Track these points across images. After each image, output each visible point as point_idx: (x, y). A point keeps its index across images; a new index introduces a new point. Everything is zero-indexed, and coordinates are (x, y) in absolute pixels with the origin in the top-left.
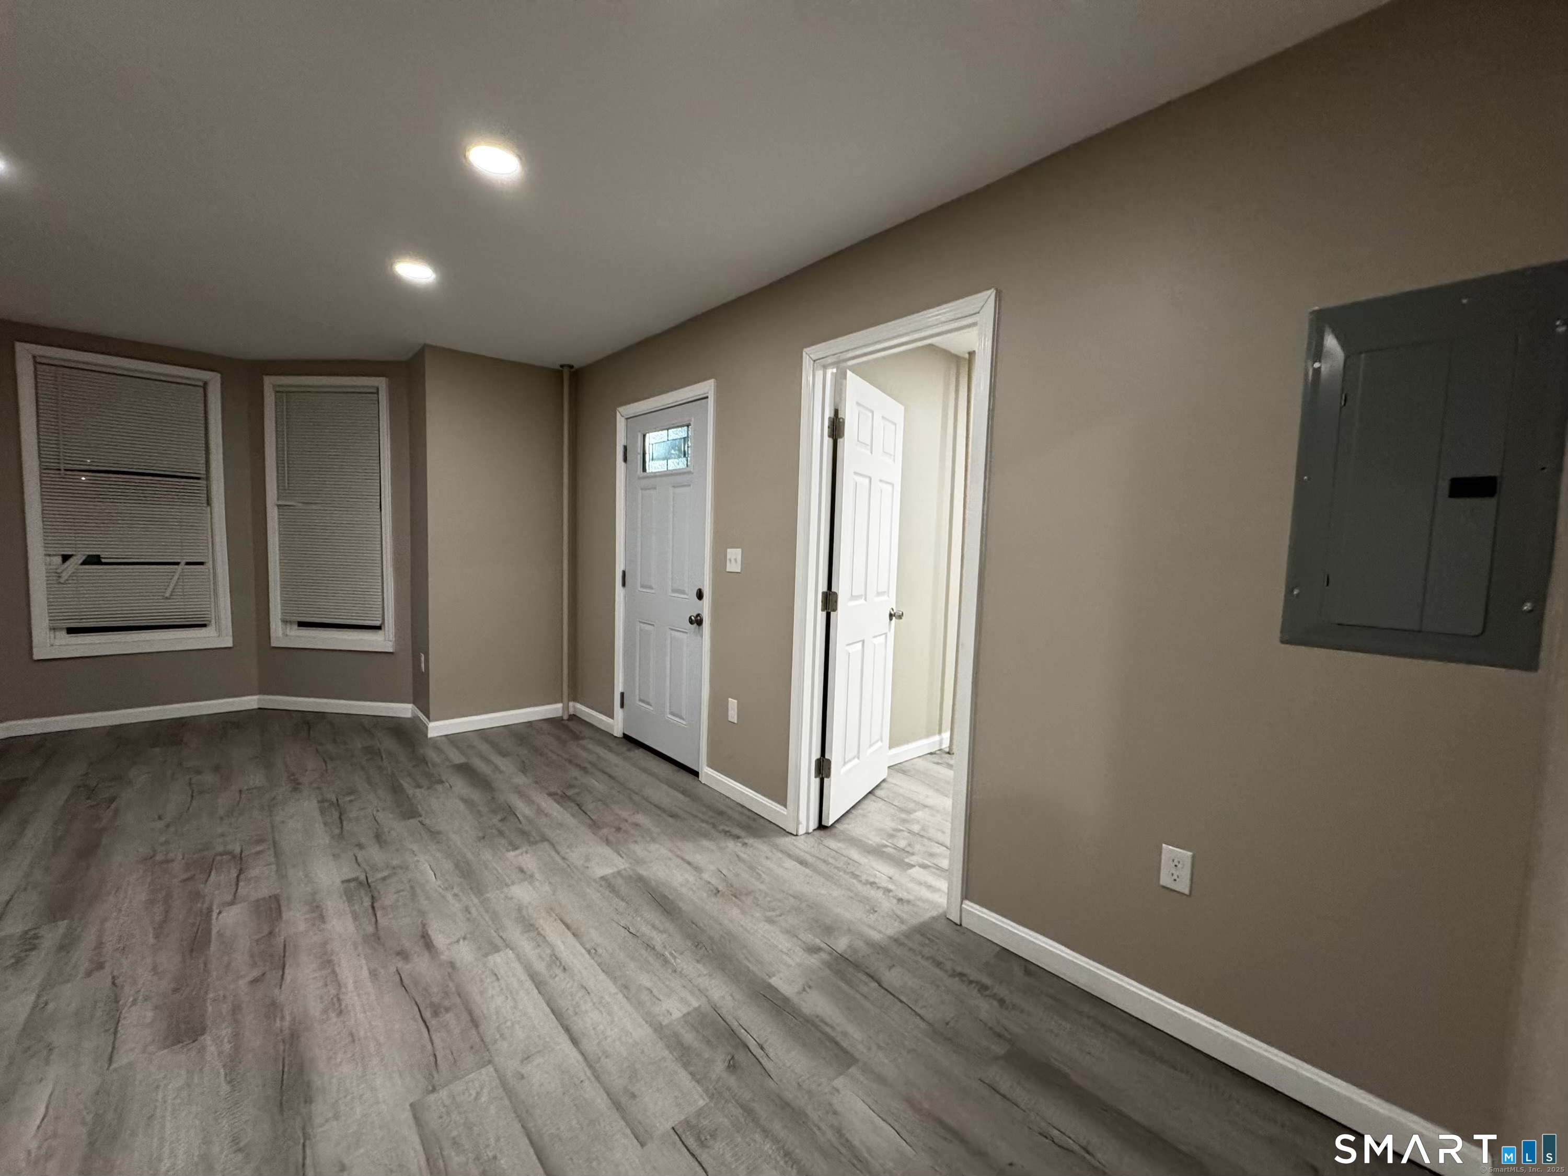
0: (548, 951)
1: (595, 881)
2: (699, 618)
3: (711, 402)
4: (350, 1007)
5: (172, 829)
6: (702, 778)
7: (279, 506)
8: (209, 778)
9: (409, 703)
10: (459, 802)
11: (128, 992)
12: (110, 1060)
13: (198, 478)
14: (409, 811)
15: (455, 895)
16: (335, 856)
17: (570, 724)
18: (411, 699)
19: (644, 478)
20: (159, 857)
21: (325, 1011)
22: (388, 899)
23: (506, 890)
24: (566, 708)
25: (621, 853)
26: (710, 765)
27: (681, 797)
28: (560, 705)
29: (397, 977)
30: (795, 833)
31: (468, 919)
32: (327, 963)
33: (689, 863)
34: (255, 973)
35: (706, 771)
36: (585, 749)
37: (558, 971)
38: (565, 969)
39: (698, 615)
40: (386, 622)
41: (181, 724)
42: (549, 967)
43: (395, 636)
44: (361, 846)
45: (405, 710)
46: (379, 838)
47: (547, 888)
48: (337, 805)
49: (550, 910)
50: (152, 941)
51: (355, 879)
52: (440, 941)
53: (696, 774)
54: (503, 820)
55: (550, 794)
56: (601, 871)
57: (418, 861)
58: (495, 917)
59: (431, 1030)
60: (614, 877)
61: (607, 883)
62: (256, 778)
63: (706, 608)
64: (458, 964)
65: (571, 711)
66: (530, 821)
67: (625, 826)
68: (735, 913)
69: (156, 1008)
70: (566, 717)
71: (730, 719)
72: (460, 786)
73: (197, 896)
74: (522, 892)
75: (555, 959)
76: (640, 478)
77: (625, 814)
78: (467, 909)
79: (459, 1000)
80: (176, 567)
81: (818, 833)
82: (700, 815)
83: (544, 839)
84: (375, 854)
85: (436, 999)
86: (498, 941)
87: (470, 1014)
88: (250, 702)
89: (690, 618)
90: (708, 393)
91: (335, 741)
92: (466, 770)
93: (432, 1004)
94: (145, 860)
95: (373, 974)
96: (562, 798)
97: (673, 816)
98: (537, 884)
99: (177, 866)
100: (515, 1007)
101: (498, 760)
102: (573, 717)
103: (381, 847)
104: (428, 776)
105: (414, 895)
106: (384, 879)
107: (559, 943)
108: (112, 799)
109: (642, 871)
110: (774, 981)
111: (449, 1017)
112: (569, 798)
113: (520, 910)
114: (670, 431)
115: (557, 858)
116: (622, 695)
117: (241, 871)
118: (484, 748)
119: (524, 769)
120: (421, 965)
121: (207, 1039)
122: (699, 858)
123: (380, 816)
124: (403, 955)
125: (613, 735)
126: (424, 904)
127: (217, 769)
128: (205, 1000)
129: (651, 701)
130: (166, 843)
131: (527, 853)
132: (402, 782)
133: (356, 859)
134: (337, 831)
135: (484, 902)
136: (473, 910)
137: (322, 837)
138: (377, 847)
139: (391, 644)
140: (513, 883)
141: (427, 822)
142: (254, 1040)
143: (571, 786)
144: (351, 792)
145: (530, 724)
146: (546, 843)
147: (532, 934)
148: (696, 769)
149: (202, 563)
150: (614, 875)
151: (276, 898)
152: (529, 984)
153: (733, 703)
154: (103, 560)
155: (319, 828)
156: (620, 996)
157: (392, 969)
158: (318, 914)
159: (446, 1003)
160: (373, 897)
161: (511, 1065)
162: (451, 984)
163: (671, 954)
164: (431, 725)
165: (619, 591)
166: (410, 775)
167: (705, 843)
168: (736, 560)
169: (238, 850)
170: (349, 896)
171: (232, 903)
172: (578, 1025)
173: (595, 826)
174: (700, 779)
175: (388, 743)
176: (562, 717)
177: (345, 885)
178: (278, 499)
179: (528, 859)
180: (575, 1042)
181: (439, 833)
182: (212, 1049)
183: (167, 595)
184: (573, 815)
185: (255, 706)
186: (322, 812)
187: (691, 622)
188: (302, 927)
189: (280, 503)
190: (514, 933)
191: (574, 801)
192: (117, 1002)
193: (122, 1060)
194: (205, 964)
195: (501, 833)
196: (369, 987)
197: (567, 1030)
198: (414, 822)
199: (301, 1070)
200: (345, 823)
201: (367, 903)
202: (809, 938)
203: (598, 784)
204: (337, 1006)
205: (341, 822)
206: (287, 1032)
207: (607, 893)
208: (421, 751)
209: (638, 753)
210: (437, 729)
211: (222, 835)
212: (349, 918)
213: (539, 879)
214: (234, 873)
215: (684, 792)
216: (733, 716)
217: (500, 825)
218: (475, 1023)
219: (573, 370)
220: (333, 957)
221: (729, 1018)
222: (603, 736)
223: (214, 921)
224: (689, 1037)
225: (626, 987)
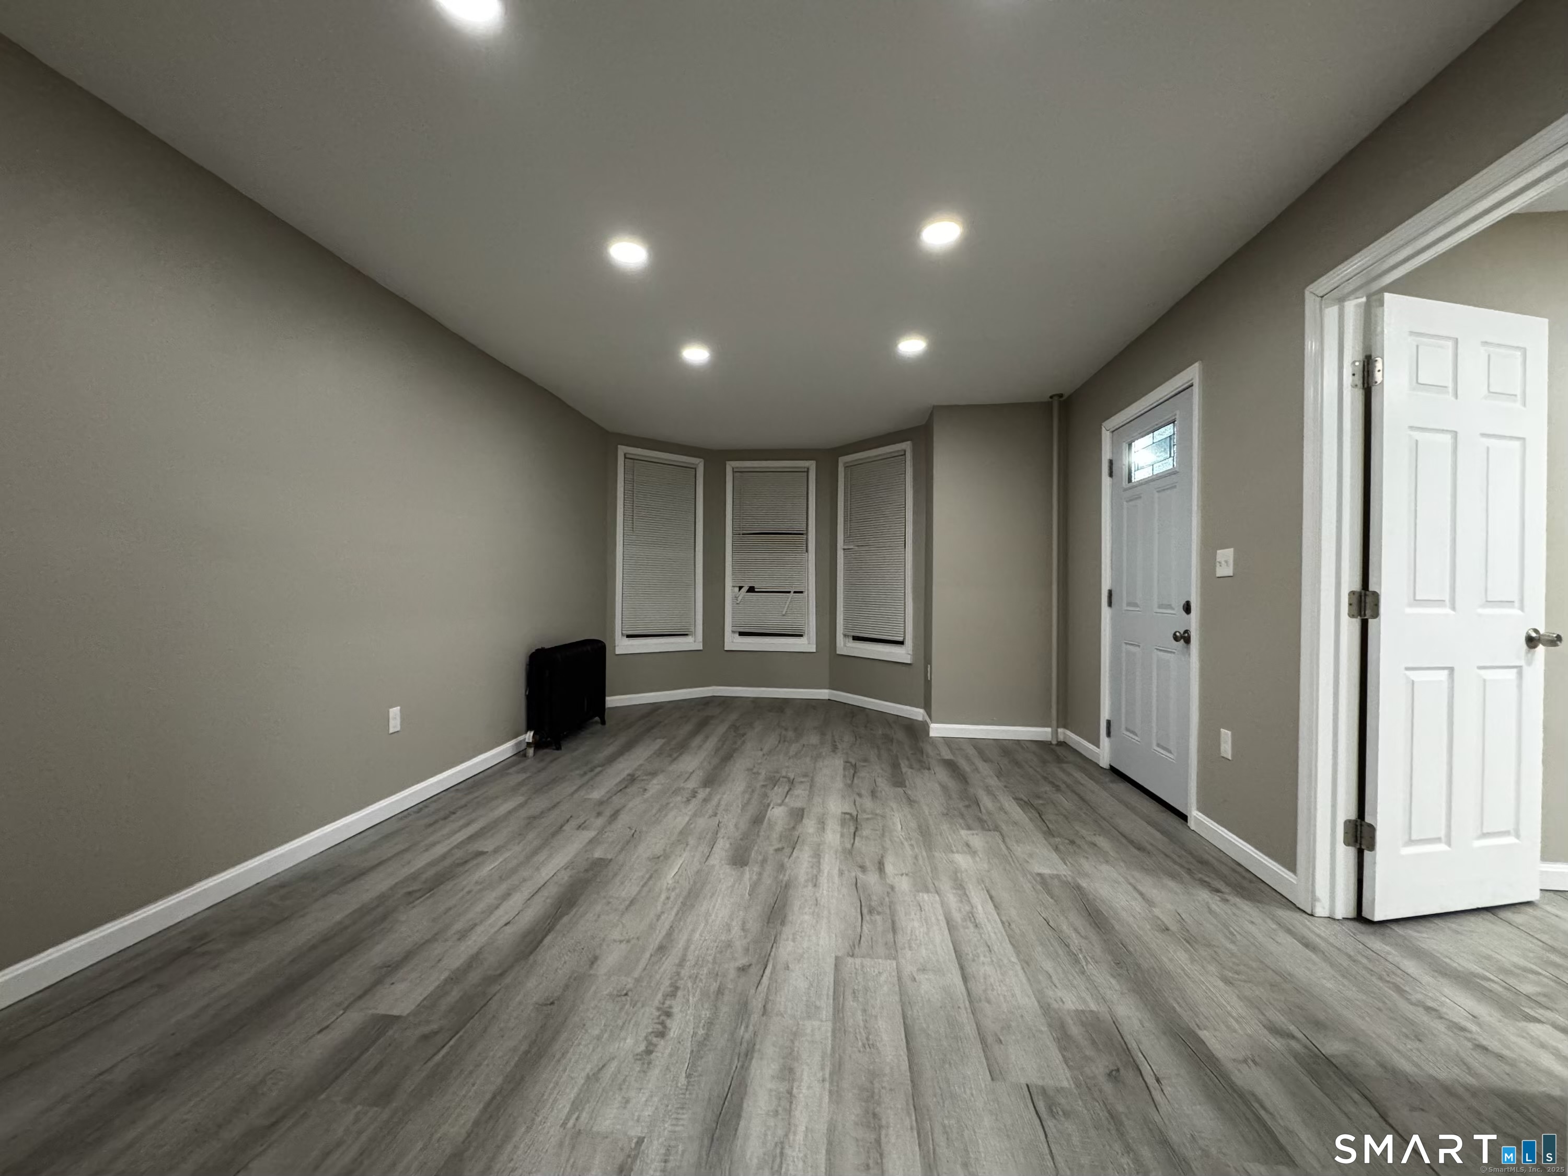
0: (968, 908)
1: (1031, 874)
2: (1186, 635)
3: (1196, 390)
4: (821, 885)
5: (765, 757)
6: (1192, 824)
7: (844, 549)
8: (790, 734)
9: (921, 708)
10: (937, 785)
11: (723, 831)
12: (707, 859)
13: (802, 534)
14: (898, 781)
15: (912, 845)
16: (843, 797)
17: (1058, 749)
18: (923, 705)
19: (1130, 488)
20: (755, 770)
21: (807, 881)
22: (866, 832)
23: (951, 855)
24: (1055, 733)
25: (1067, 862)
26: (1199, 809)
27: (1158, 835)
28: (1049, 730)
29: (854, 880)
30: (1309, 912)
31: (914, 864)
32: (817, 856)
33: (1141, 894)
34: (780, 846)
35: (1195, 815)
36: (1064, 771)
37: (971, 925)
38: (976, 926)
39: (1186, 631)
40: (907, 638)
41: (786, 701)
42: (964, 920)
43: (913, 651)
44: (860, 795)
45: (917, 713)
46: (873, 794)
47: (986, 866)
48: (855, 766)
49: (981, 881)
50: (740, 811)
51: (850, 814)
52: (889, 869)
53: (1184, 818)
54: (967, 807)
55: (1017, 799)
56: (1038, 868)
57: (894, 815)
58: (934, 869)
59: (864, 921)
60: (1052, 878)
61: (1043, 880)
62: (814, 739)
63: (1193, 622)
64: (897, 889)
65: (1061, 738)
66: (989, 813)
67: (1078, 841)
68: (1181, 956)
69: (731, 844)
70: (1054, 742)
71: (1223, 754)
72: (942, 774)
73: (765, 795)
74: (962, 860)
75: (971, 916)
76: (1125, 490)
77: (1084, 832)
78: (916, 858)
79: (888, 911)
80: (788, 594)
81: (1351, 924)
82: (1174, 857)
83: (997, 828)
84: (868, 803)
85: (873, 904)
86: (931, 886)
87: (893, 922)
88: (823, 694)
89: (1175, 634)
90: (1192, 379)
91: (866, 727)
92: (951, 766)
93: (870, 906)
94: (748, 770)
95: (841, 873)
96: (1025, 804)
97: (1140, 848)
98: (978, 859)
99: (762, 777)
100: (927, 934)
101: (980, 764)
102: (1063, 744)
103: (873, 799)
104: (920, 761)
105: (883, 835)
106: (868, 819)
107: (980, 908)
108: (744, 735)
109: (1084, 883)
110: (1204, 1034)
111: (878, 918)
112: (1032, 806)
113: (956, 872)
114: (1156, 433)
115: (1003, 846)
116: (1109, 723)
117: (790, 789)
118: (971, 752)
119: (999, 775)
120: (872, 878)
121: (747, 868)
122: (1154, 893)
123: (879, 780)
124: (863, 868)
125: (1098, 765)
126: (888, 844)
127: (796, 730)
128: (753, 849)
129: (1137, 731)
130: (761, 764)
131: (977, 834)
132: (901, 762)
133: (855, 802)
134: (849, 782)
135: (931, 857)
136: (921, 862)
137: (839, 784)
138: (870, 798)
139: (909, 657)
140: (958, 852)
141: (909, 792)
142: (767, 880)
143: (1038, 797)
144: (865, 760)
145: (1018, 742)
146: (997, 833)
147: (960, 892)
148: (1185, 812)
149: (801, 592)
150: (1052, 877)
151: (802, 810)
152: (943, 924)
153: (1226, 735)
154: (756, 590)
155: (839, 778)
156: (1018, 968)
157: (853, 874)
158: (822, 824)
159: (880, 909)
160: (857, 828)
161: (909, 969)
162: (887, 899)
163: (1085, 957)
164: (933, 726)
165: (1106, 612)
166: (908, 759)
167: (1171, 884)
168: (1226, 562)
169: (792, 777)
170: (843, 823)
171: (780, 805)
172: (972, 969)
173: (1049, 833)
174: (1189, 824)
175: (900, 735)
176: (1050, 741)
177: (843, 815)
178: (844, 545)
179: (977, 840)
180: (965, 979)
181: (915, 801)
182: (747, 876)
183: (784, 613)
184: (1031, 819)
185: (827, 698)
186: (844, 769)
187: (1176, 639)
188: (811, 830)
189: (846, 547)
190: (946, 885)
191: (1036, 809)
192: (717, 834)
193: (712, 861)
194: (758, 832)
195: (962, 816)
196: (836, 879)
197: (962, 968)
198: (900, 790)
199: (784, 906)
200: (855, 778)
201: (852, 829)
202: (1280, 1020)
203: (1066, 802)
204: (814, 880)
205: (853, 778)
206: (784, 883)
207: (1039, 887)
208: (921, 744)
209: (1121, 788)
210: (937, 730)
211: (788, 767)
212: (838, 836)
213: (981, 856)
214: (787, 788)
215: (1164, 832)
216: (1227, 749)
217: (963, 809)
218: (894, 930)
219: (1062, 399)
220: (822, 854)
221: (1128, 1038)
222: (1087, 764)
223: (769, 810)
224: (1075, 1030)
225: (1027, 963)
